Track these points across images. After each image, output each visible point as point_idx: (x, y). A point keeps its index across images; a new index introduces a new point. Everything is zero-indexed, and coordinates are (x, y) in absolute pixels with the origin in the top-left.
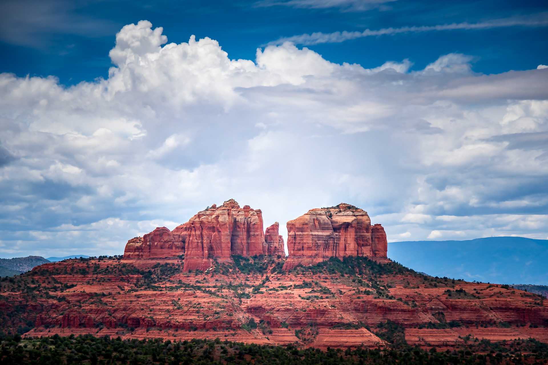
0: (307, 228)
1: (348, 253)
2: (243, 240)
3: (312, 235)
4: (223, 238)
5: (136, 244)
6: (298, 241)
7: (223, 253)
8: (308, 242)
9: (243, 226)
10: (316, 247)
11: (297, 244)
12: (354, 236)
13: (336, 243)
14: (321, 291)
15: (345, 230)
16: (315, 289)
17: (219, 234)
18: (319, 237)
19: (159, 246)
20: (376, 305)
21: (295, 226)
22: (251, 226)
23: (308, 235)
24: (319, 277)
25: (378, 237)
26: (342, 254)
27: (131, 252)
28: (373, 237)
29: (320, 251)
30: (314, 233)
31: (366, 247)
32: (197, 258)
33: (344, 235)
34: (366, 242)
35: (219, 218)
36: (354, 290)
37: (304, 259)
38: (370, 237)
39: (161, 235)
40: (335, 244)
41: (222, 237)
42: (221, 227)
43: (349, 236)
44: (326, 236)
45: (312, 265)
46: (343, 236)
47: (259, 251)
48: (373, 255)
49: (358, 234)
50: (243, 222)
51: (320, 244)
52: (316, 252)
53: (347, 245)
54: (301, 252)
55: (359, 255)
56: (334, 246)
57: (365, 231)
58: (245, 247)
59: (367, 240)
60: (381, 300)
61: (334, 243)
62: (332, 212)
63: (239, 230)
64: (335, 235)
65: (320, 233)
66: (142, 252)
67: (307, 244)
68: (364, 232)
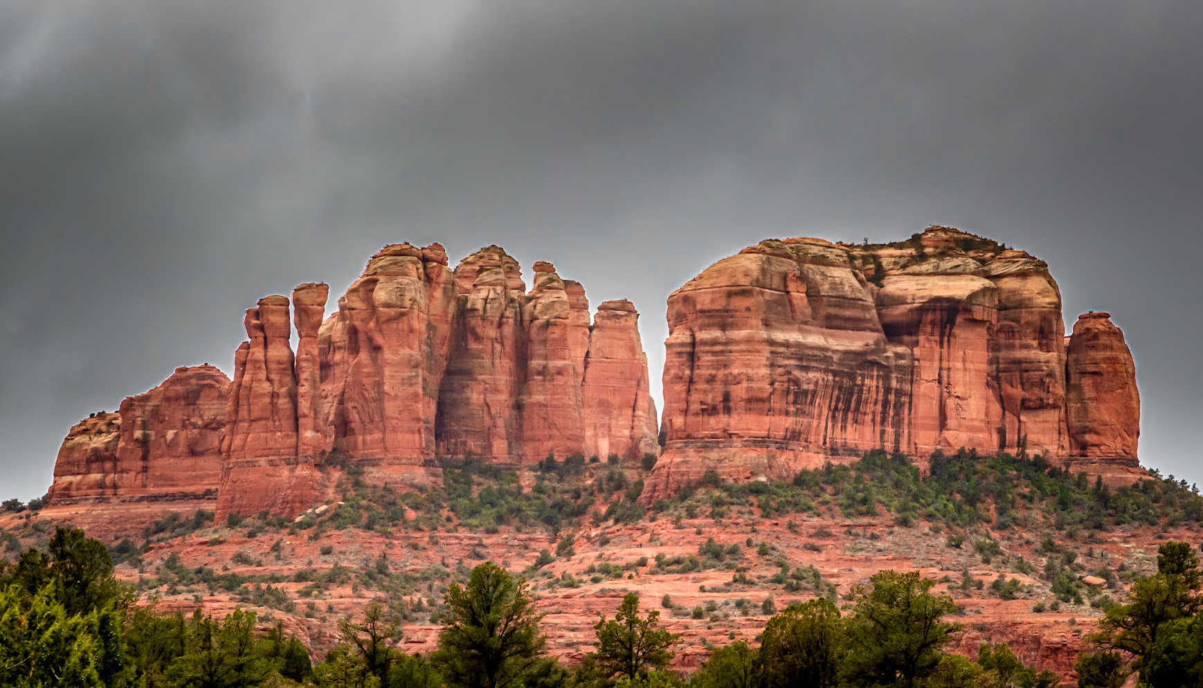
0: (748, 309)
1: (958, 438)
2: (496, 390)
3: (771, 343)
4: (392, 377)
5: (95, 439)
6: (704, 372)
7: (388, 444)
8: (750, 371)
9: (492, 332)
10: (791, 398)
11: (701, 386)
12: (984, 366)
13: (899, 393)
14: (778, 580)
15: (942, 336)
16: (750, 575)
17: (374, 361)
18: (806, 357)
19: (182, 448)
20: (1037, 640)
21: (695, 306)
22: (534, 331)
23: (749, 340)
24: (791, 527)
25: (1092, 368)
26: (927, 441)
27: (73, 474)
28: (1072, 371)
29: (815, 423)
30: (779, 336)
31: (1040, 412)
32: (272, 464)
33: (937, 356)
34: (1036, 390)
35: (378, 286)
36: (946, 580)
37: (733, 450)
38: (1059, 371)
39: (191, 398)
40: (892, 397)
41: (387, 371)
42: (384, 326)
43: (959, 365)
44: (846, 352)
45: (770, 479)
46: (931, 360)
47: (569, 444)
48: (1075, 452)
49: (1003, 354)
50: (493, 312)
51: (812, 387)
52: (789, 422)
53: (951, 403)
54: (716, 423)
55: (1007, 450)
56: (886, 403)
57: (1035, 343)
58: (500, 422)
59: (1041, 383)
60: (1060, 619)
61: (888, 390)
62: (885, 262)
63: (474, 346)
64: (890, 354)
65: (815, 339)
66: (115, 470)
67: (745, 384)
68: (1027, 347)
